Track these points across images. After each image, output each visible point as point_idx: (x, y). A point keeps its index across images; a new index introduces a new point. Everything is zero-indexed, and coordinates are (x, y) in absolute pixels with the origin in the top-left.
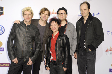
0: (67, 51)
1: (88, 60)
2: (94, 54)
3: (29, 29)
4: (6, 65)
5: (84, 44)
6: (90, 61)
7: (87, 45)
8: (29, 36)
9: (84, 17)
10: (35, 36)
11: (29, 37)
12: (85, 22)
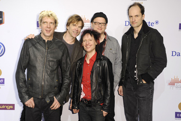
0: (109, 85)
1: (141, 97)
2: (150, 88)
3: (51, 47)
4: (7, 107)
5: (135, 72)
6: (144, 100)
7: (140, 74)
8: (51, 59)
9: (135, 29)
10: (62, 58)
11: (52, 61)
12: (136, 36)
